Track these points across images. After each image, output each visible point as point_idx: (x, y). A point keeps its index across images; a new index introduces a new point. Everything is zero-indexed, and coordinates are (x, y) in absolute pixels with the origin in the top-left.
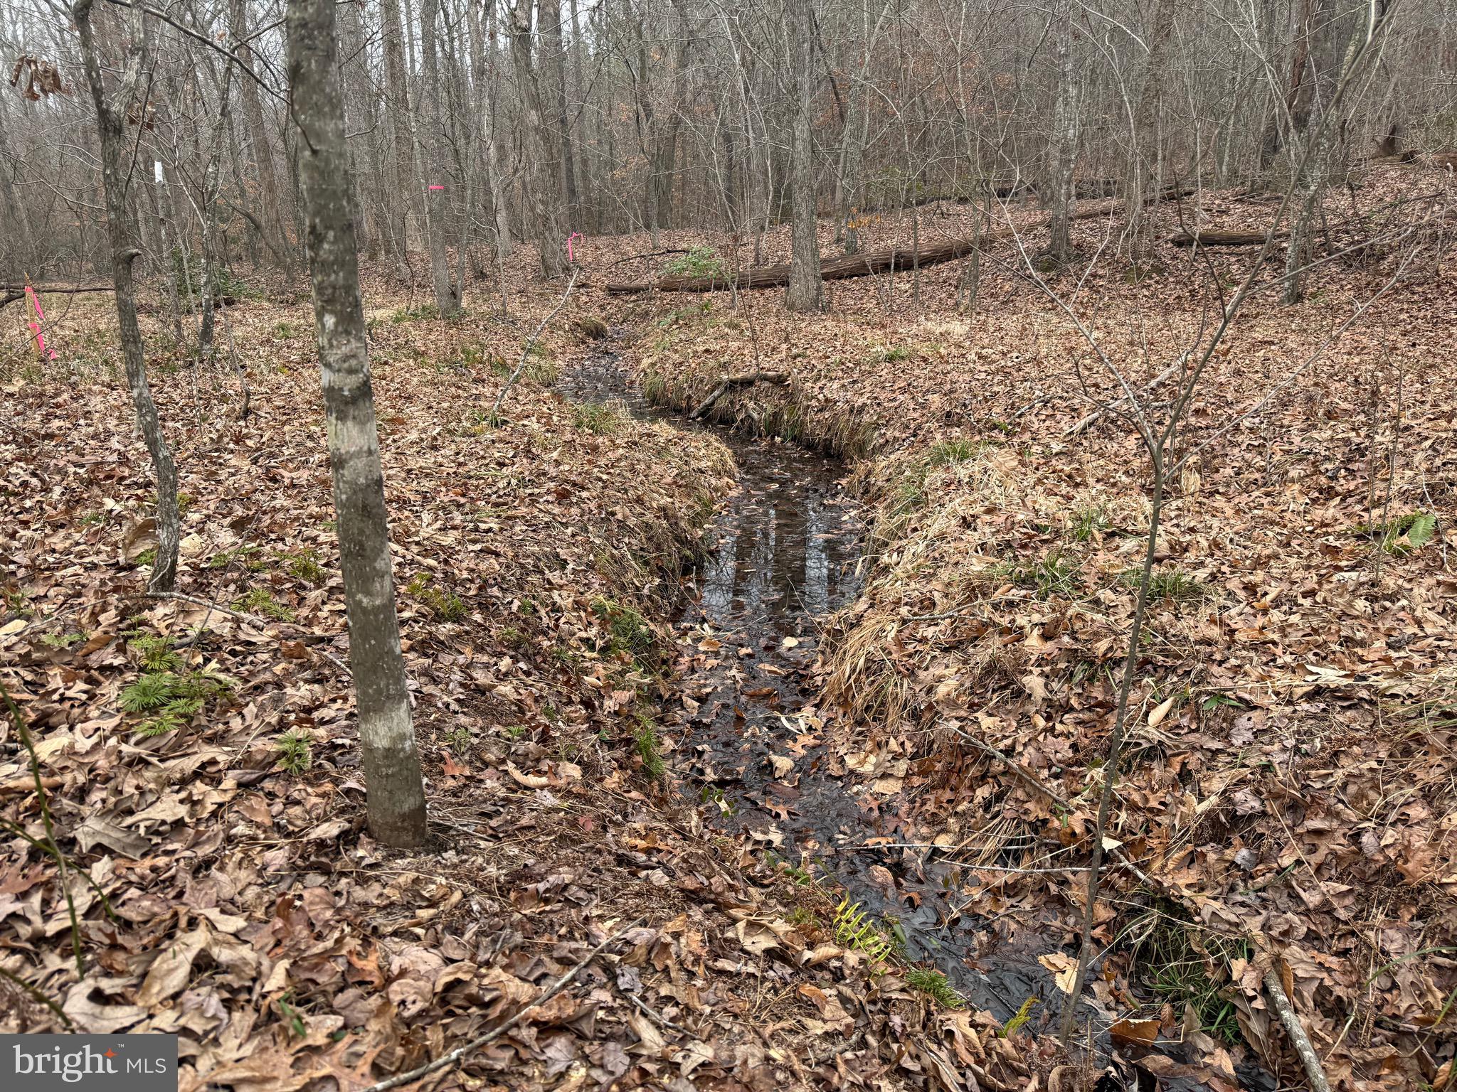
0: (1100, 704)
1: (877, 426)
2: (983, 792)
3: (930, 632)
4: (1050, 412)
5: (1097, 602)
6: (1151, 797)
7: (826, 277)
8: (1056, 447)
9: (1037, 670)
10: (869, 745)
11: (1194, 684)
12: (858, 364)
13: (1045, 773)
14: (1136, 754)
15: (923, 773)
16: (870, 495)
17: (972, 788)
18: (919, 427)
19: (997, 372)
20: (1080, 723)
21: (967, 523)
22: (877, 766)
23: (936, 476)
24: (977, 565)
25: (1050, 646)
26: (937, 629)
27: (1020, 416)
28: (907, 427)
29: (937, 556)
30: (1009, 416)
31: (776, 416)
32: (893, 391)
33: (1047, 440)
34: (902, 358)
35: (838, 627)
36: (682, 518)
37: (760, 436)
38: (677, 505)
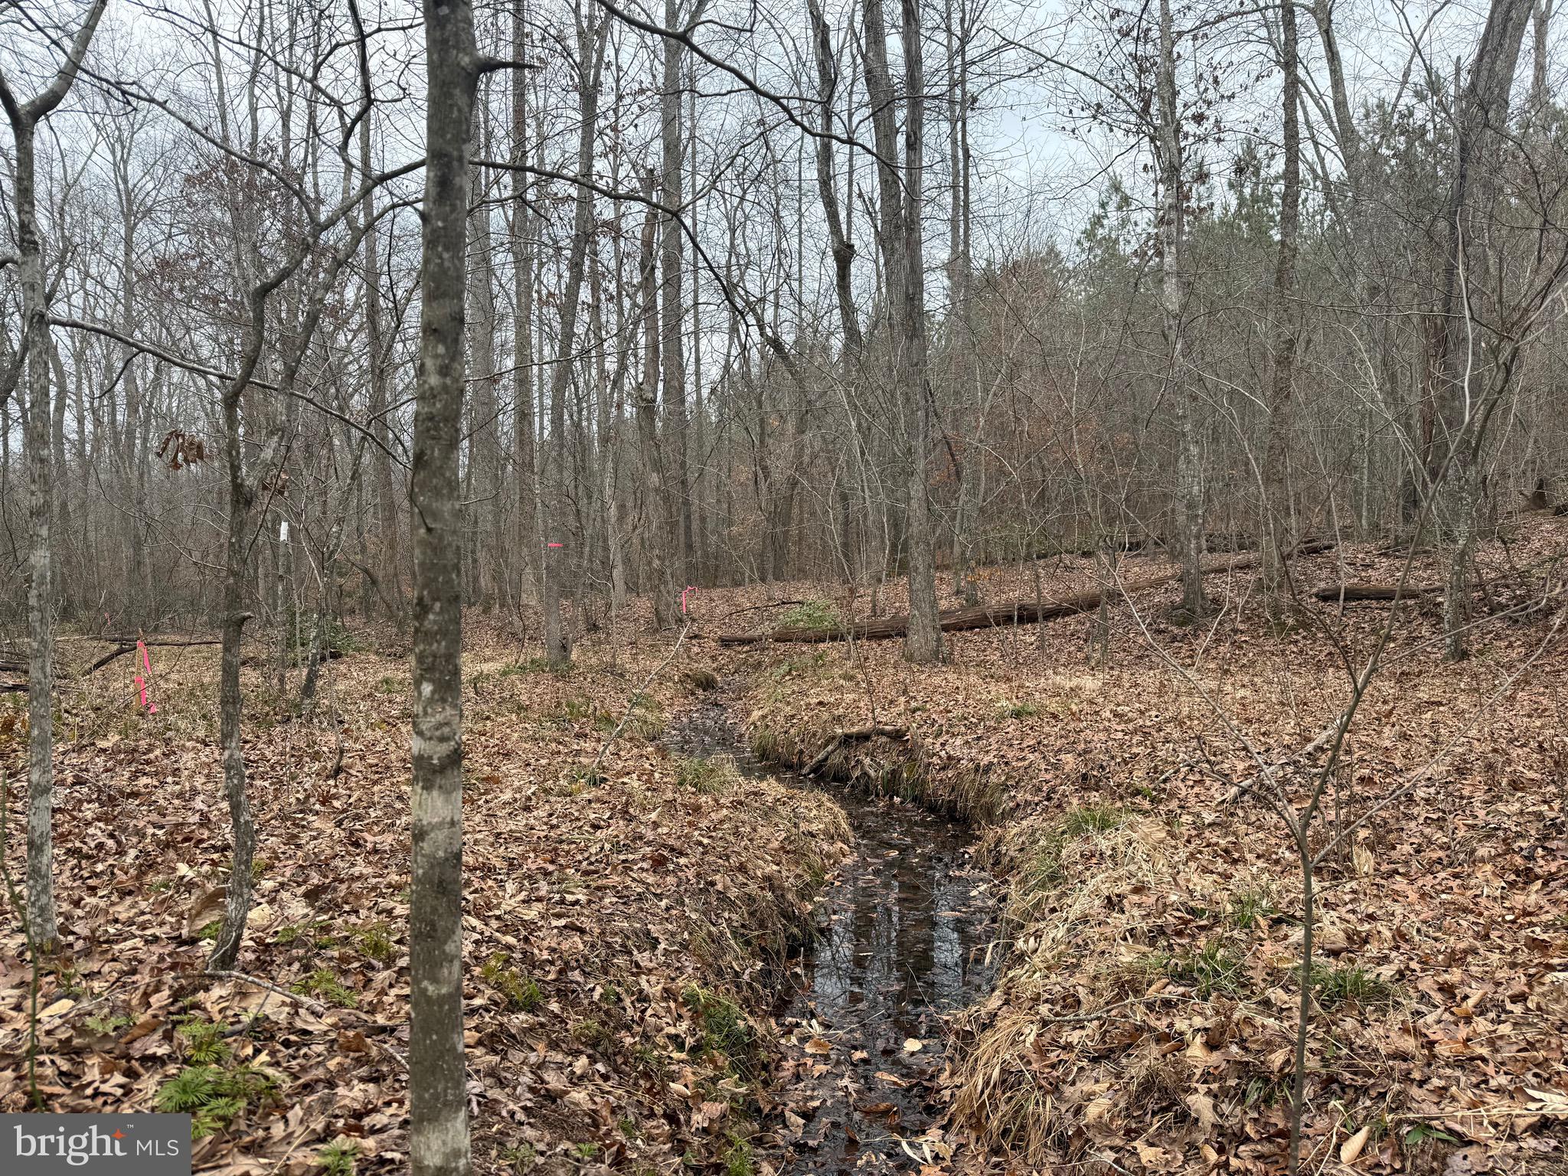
0: (1281, 1134)
1: (1006, 788)
3: (1075, 1037)
4: (1198, 777)
5: (1267, 1003)
7: (946, 628)
8: (1209, 817)
9: (1203, 1088)
11: (1391, 1110)
12: (982, 719)
16: (1002, 867)
18: (1053, 790)
19: (1135, 732)
20: (1259, 1157)
21: (1113, 904)
23: (1072, 848)
24: (1127, 955)
25: (1216, 1058)
26: (1084, 1033)
27: (1165, 781)
28: (1040, 790)
29: (1080, 942)
30: (1153, 781)
31: (895, 774)
32: (1022, 750)
33: (1197, 809)
34: (1030, 714)
35: (968, 1028)
36: (789, 889)
37: (877, 795)
38: (784, 874)
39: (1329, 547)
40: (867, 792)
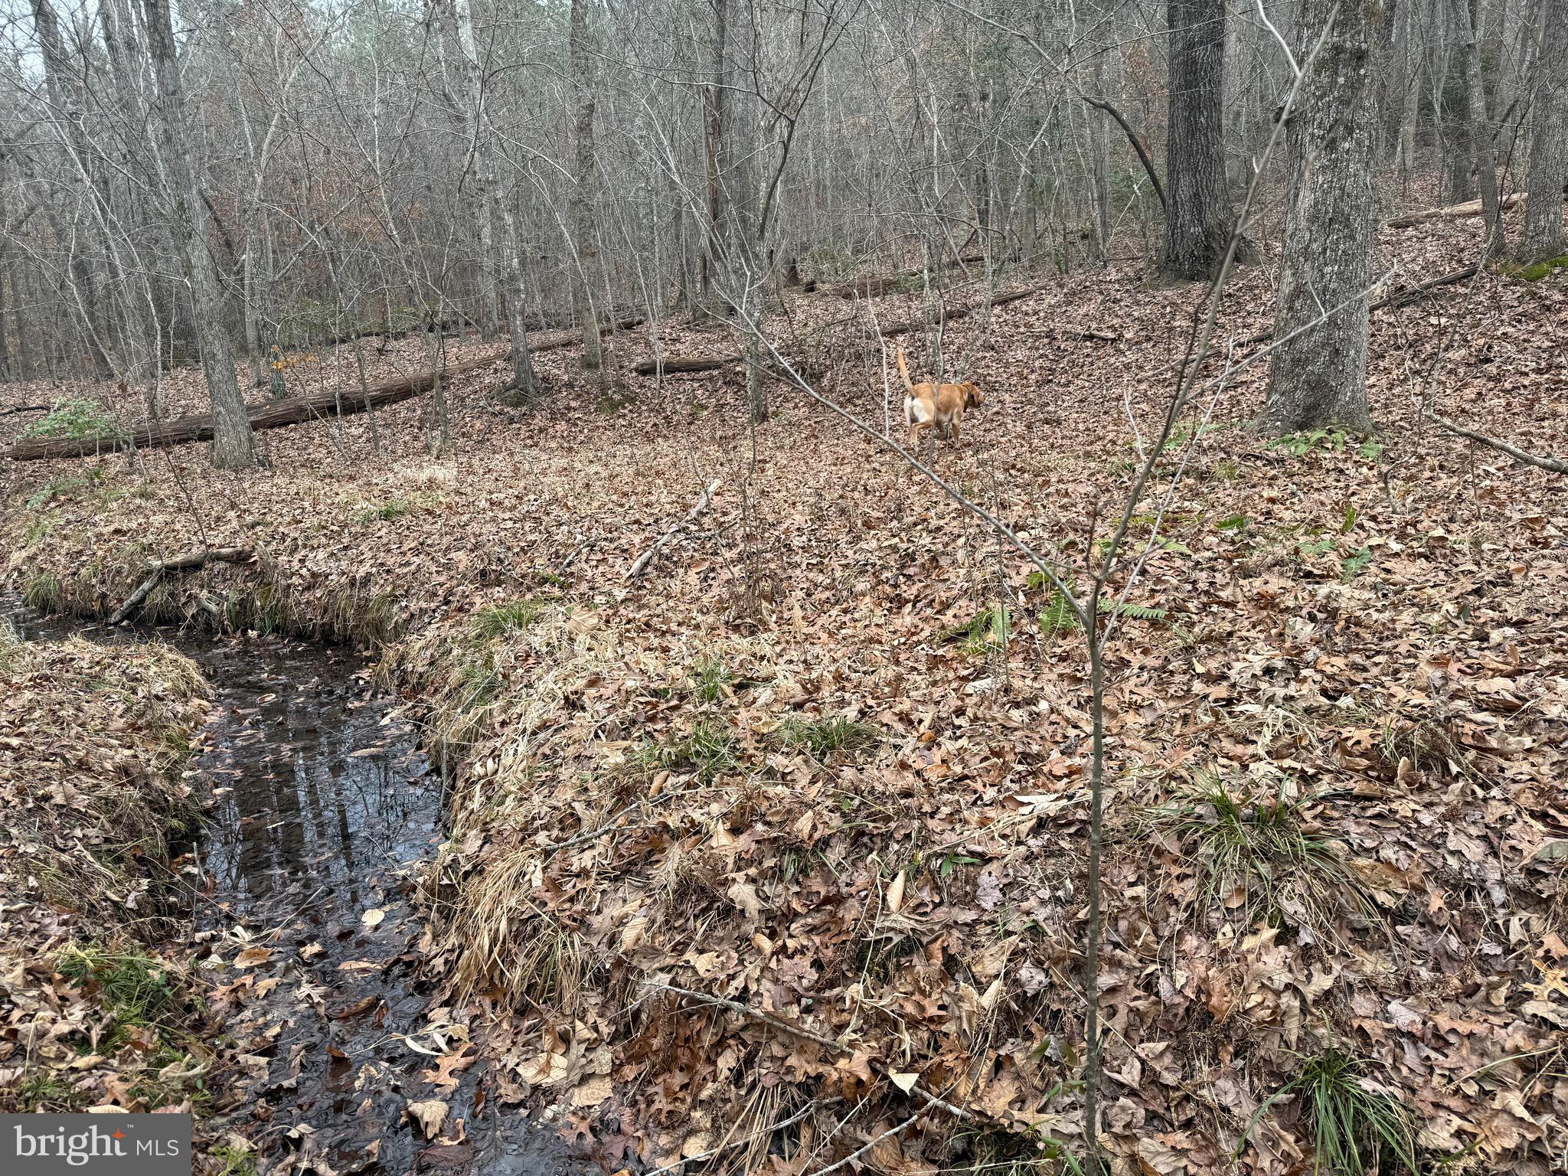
0: (827, 900)
1: (395, 599)
2: (727, 1062)
3: (587, 859)
4: (599, 556)
5: (770, 773)
6: (926, 1002)
7: (255, 426)
8: (620, 594)
9: (740, 876)
10: (547, 1041)
11: (919, 847)
12: (344, 526)
13: (794, 1011)
14: (890, 952)
15: (636, 1058)
16: (412, 687)
17: (711, 1061)
18: (451, 592)
19: (523, 520)
20: (812, 930)
21: (573, 704)
22: (569, 1069)
23: (501, 653)
24: (612, 756)
25: (744, 842)
26: (595, 852)
27: (569, 565)
28: (435, 595)
29: (548, 752)
30: (556, 567)
31: (244, 604)
32: (404, 554)
33: (607, 588)
34: (401, 513)
35: (446, 881)
36: (154, 775)
37: (225, 632)
38: (142, 756)
39: (640, 323)
40: (209, 630)
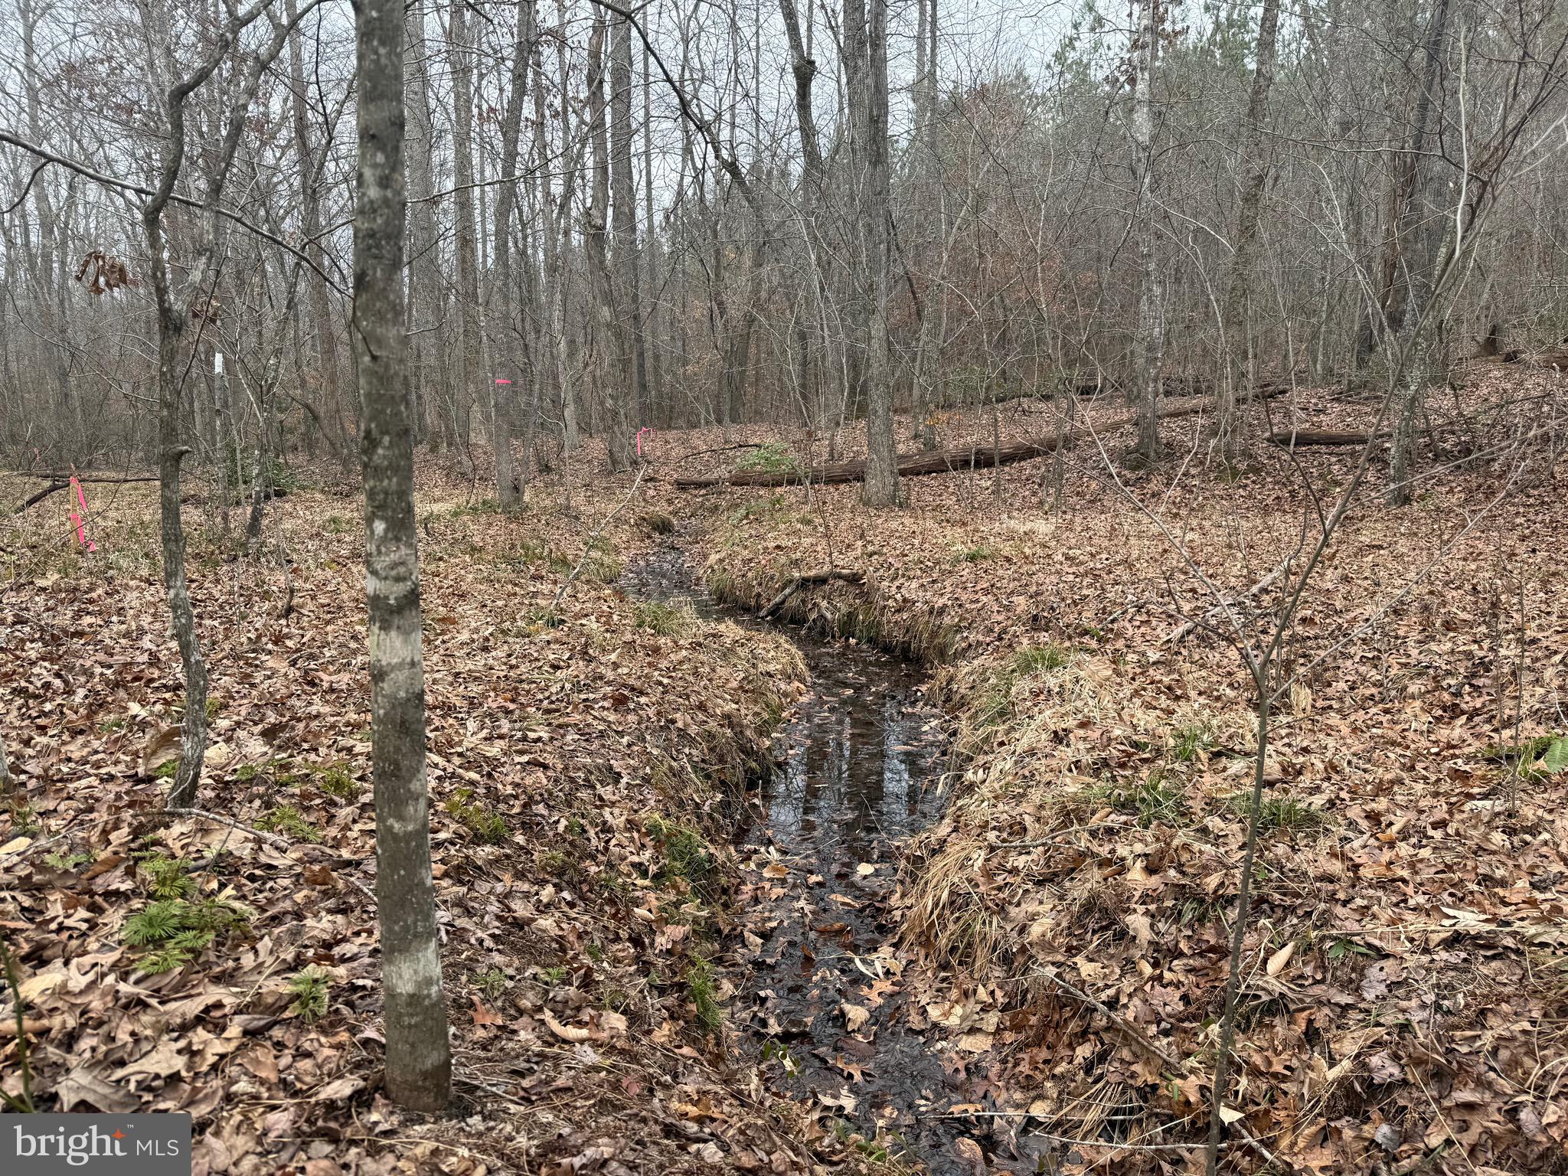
0: (1212, 949)
1: (959, 629)
2: (1084, 1051)
3: (1021, 862)
4: (1144, 618)
5: (1204, 831)
6: (1274, 1060)
7: (903, 473)
8: (1153, 656)
9: (1141, 909)
10: (954, 994)
11: (1316, 927)
12: (937, 563)
13: (1153, 1029)
14: (1254, 1009)
15: (1017, 1028)
16: (953, 704)
17: (1071, 1046)
18: (1004, 631)
19: (1086, 574)
20: (1191, 970)
21: (1059, 738)
22: (963, 1018)
23: (1022, 686)
24: (1072, 786)
25: (1155, 881)
26: (1029, 858)
27: (1113, 621)
28: (992, 631)
29: (1027, 774)
30: (1101, 621)
31: (851, 616)
32: (976, 592)
33: (1142, 648)
34: (985, 557)
35: (918, 853)
36: (748, 726)
37: (833, 637)
38: (743, 712)
39: (1283, 392)
40: (823, 633)
